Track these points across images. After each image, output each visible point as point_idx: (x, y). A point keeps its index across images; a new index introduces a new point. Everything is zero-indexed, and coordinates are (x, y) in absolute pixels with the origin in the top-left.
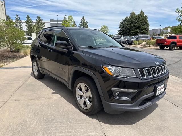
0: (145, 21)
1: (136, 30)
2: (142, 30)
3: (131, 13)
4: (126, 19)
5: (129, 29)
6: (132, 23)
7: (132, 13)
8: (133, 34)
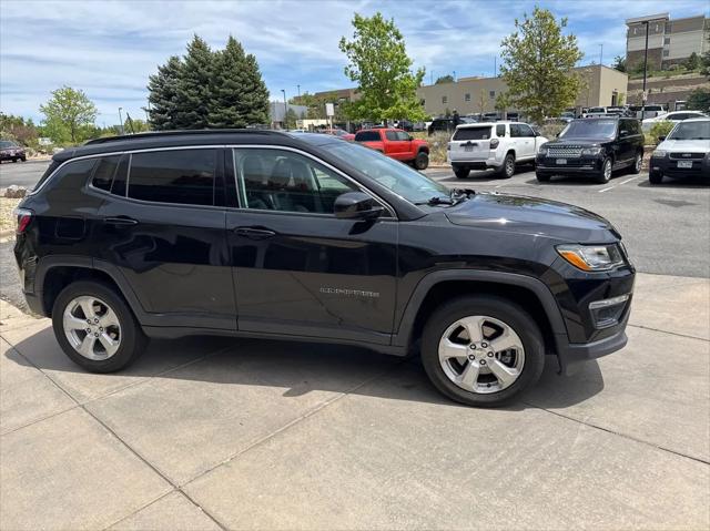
0: (250, 76)
1: (228, 111)
2: (249, 109)
3: (190, 42)
4: (172, 66)
5: (195, 105)
6: (205, 82)
7: (194, 45)
8: (219, 124)
